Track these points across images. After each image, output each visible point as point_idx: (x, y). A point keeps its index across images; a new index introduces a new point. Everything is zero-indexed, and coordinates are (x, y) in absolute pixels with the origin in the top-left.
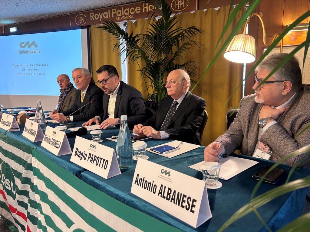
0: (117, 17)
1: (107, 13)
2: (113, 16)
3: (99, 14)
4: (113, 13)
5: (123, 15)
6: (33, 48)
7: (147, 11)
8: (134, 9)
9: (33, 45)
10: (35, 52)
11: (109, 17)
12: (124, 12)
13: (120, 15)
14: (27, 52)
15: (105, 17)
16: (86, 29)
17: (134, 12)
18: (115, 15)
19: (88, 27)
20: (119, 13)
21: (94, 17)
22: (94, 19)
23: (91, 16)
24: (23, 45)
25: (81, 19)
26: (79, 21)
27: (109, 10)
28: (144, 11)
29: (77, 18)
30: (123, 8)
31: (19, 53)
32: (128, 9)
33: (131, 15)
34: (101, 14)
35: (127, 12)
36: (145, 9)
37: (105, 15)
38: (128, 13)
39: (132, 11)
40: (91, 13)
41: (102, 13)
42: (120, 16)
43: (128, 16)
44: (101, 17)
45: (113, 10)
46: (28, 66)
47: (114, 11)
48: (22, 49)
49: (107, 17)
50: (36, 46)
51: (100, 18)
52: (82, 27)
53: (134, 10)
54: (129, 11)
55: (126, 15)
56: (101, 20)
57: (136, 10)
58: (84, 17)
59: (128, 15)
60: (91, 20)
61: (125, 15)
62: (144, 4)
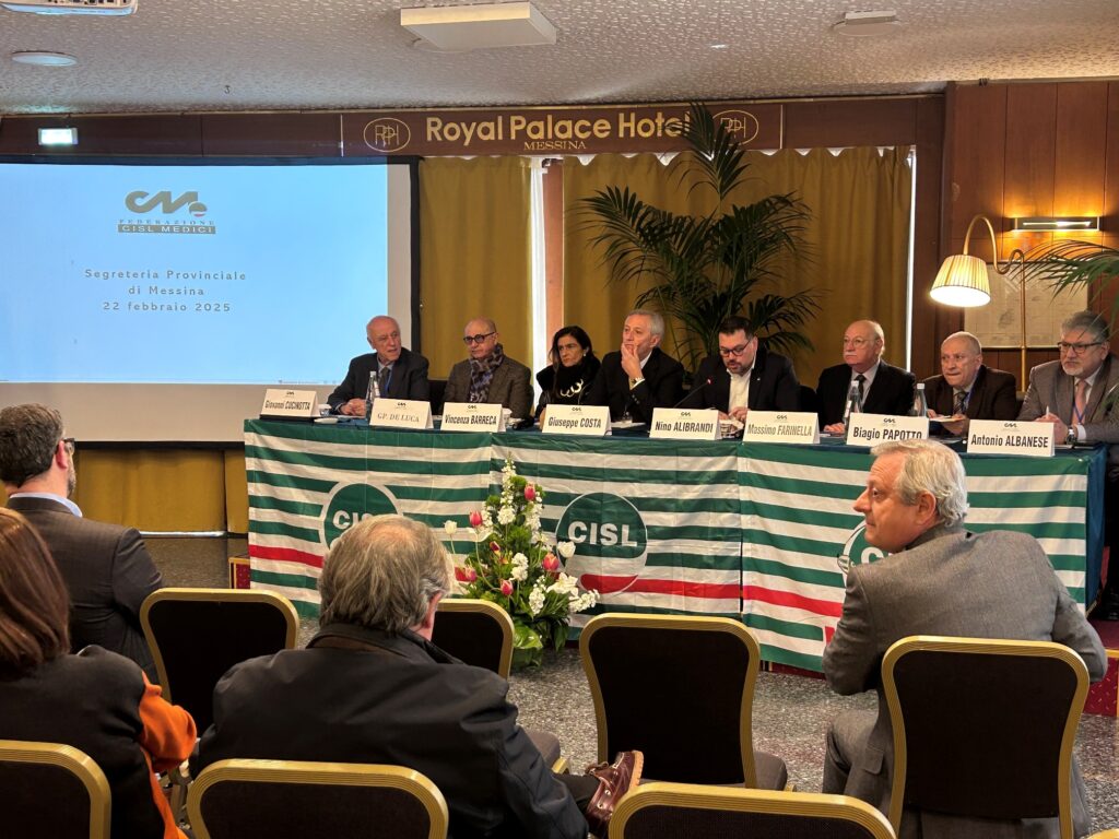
0: (530, 141)
1: (491, 125)
2: (513, 137)
3: (463, 125)
4: (514, 128)
5: (550, 136)
6: (184, 215)
7: (632, 135)
8: (588, 124)
9: (187, 207)
10: (193, 230)
11: (500, 137)
12: (553, 130)
13: (540, 135)
14: (157, 229)
15: (486, 138)
16: (408, 166)
17: (588, 134)
18: (522, 134)
19: (414, 161)
20: (535, 130)
21: (441, 132)
22: (439, 139)
23: (430, 129)
24: (140, 202)
25: (388, 134)
26: (380, 138)
27: (500, 119)
28: (621, 135)
29: (372, 127)
30: (550, 118)
31: (120, 230)
32: (569, 124)
33: (580, 140)
34: (469, 128)
35: (563, 130)
36: (627, 130)
37: (486, 131)
38: (569, 134)
39: (583, 129)
40: (430, 120)
41: (474, 124)
42: (539, 140)
43: (568, 145)
44: (469, 135)
45: (513, 119)
46: (156, 276)
47: (518, 123)
48: (135, 218)
49: (491, 136)
50: (202, 208)
51: (465, 138)
52: (392, 160)
53: (590, 129)
54: (572, 129)
55: (560, 139)
56: (467, 143)
57: (596, 127)
58: (403, 129)
59: (568, 139)
60: (429, 138)
61: (555, 138)
62: (622, 116)
